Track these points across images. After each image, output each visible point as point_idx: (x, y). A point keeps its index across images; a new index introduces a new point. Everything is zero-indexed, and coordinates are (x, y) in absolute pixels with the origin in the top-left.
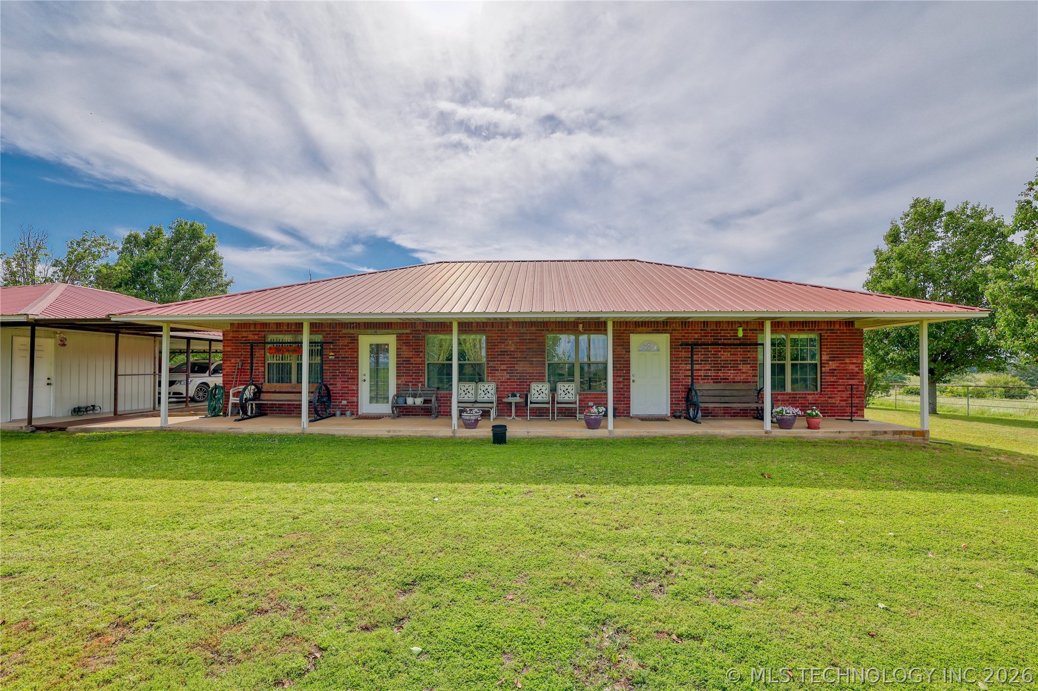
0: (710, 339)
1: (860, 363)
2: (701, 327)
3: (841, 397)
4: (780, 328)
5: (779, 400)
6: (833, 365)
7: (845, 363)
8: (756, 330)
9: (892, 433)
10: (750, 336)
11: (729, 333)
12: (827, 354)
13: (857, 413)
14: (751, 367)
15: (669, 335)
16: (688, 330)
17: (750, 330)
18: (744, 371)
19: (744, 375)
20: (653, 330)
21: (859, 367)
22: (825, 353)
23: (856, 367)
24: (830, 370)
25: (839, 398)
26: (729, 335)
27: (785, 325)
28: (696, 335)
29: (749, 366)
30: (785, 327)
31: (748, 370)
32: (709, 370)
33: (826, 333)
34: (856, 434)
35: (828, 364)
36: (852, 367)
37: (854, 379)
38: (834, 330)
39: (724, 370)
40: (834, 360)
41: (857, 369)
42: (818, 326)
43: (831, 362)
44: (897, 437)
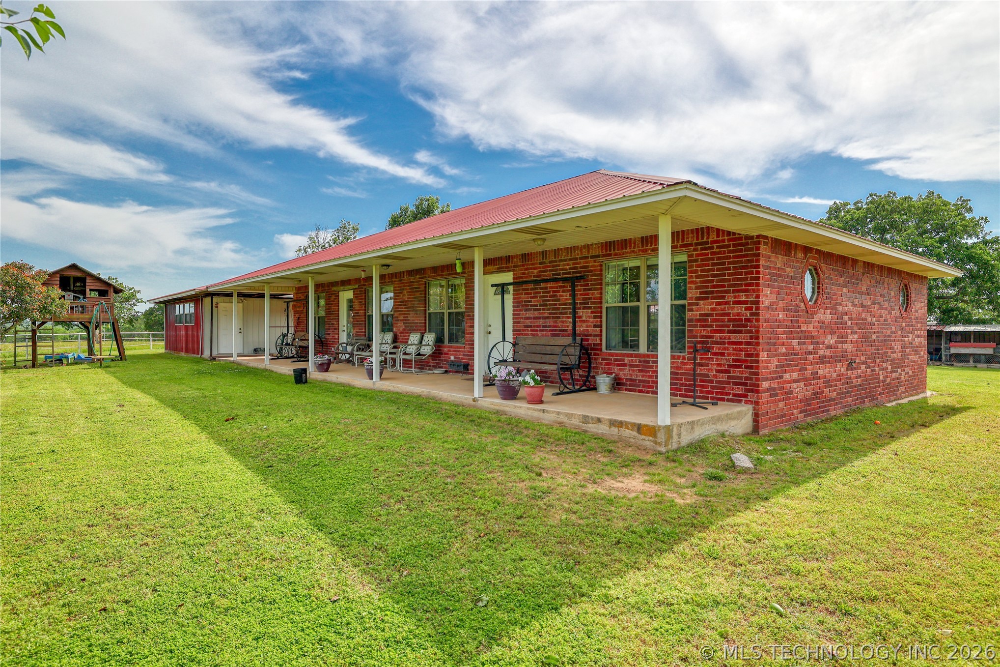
0: (549, 275)
1: (753, 302)
2: (539, 259)
3: (719, 365)
4: (628, 250)
5: (625, 365)
6: (706, 307)
7: (727, 303)
8: (598, 256)
9: (608, 423)
10: (592, 266)
11: (568, 265)
12: (697, 288)
13: (746, 396)
14: (592, 312)
15: (511, 273)
16: (527, 265)
17: (592, 257)
18: (584, 319)
19: (584, 325)
20: (498, 268)
21: (751, 309)
22: (693, 286)
23: (746, 309)
24: (701, 315)
25: (715, 367)
26: (568, 267)
27: (635, 243)
28: (536, 271)
29: (590, 311)
30: (634, 248)
31: (589, 317)
32: (548, 318)
33: (695, 250)
34: (562, 417)
35: (697, 304)
36: (737, 309)
37: (740, 332)
38: (707, 243)
39: (563, 317)
40: (707, 298)
41: (748, 313)
42: (683, 241)
43: (701, 302)
44: (615, 430)
